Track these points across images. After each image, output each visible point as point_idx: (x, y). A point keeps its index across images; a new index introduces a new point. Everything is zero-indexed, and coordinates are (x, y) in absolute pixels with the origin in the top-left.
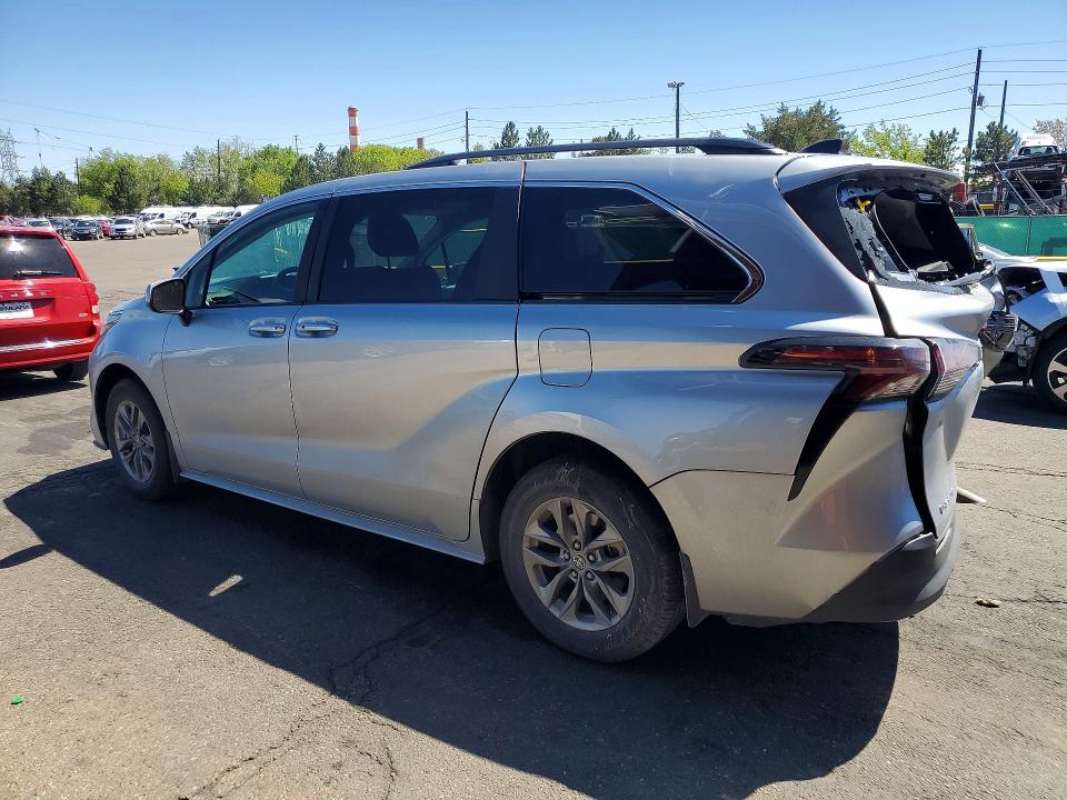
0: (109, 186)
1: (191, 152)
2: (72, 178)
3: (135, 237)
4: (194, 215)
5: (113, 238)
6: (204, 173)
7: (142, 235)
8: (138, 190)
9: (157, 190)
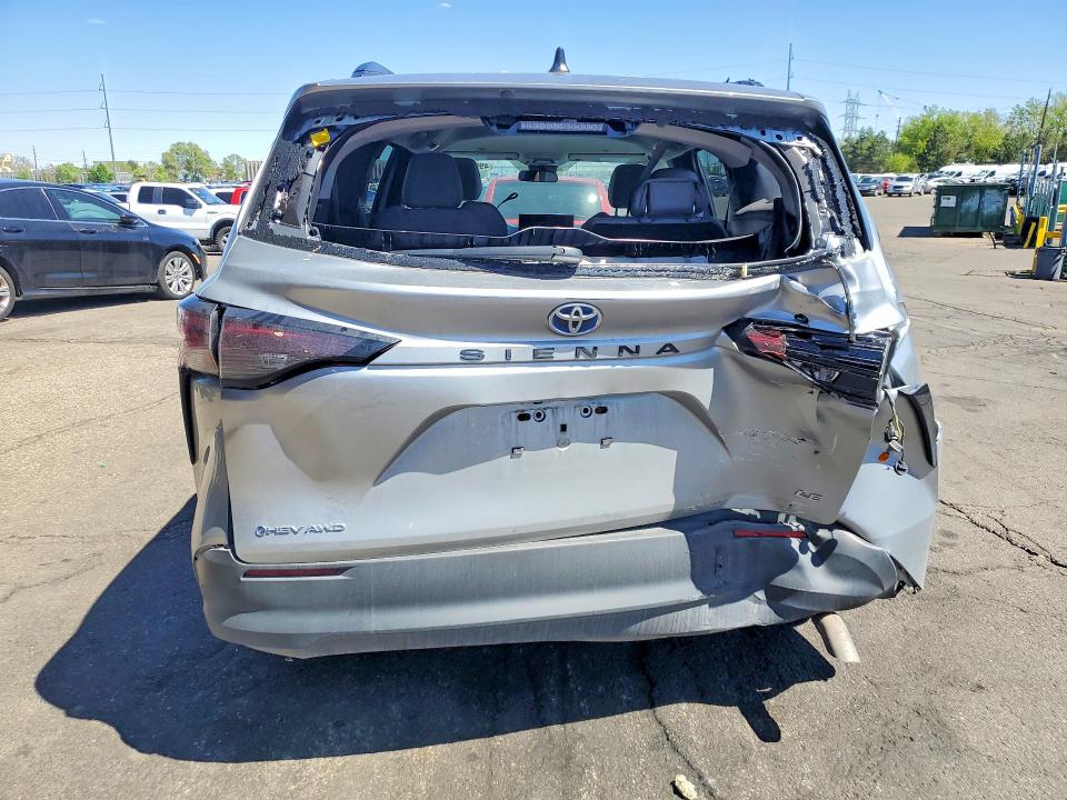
0: (922, 145)
1: (1023, 105)
2: (892, 137)
3: (910, 195)
4: (993, 173)
5: (890, 195)
6: (1032, 127)
7: (919, 193)
8: (948, 147)
9: (968, 147)
